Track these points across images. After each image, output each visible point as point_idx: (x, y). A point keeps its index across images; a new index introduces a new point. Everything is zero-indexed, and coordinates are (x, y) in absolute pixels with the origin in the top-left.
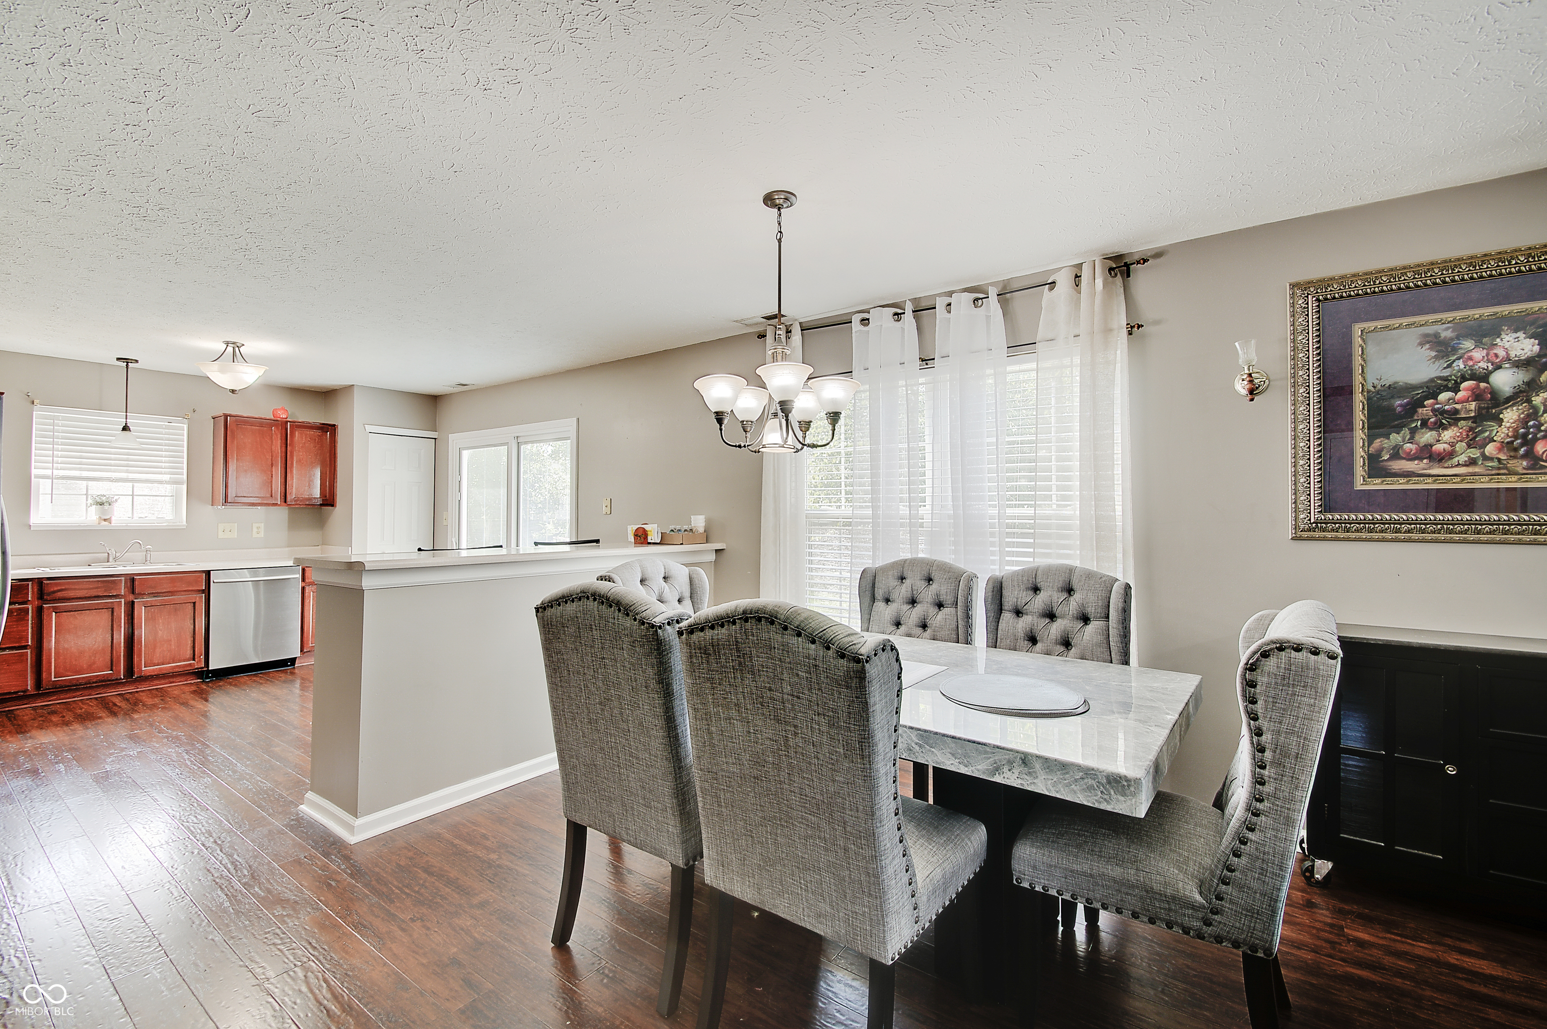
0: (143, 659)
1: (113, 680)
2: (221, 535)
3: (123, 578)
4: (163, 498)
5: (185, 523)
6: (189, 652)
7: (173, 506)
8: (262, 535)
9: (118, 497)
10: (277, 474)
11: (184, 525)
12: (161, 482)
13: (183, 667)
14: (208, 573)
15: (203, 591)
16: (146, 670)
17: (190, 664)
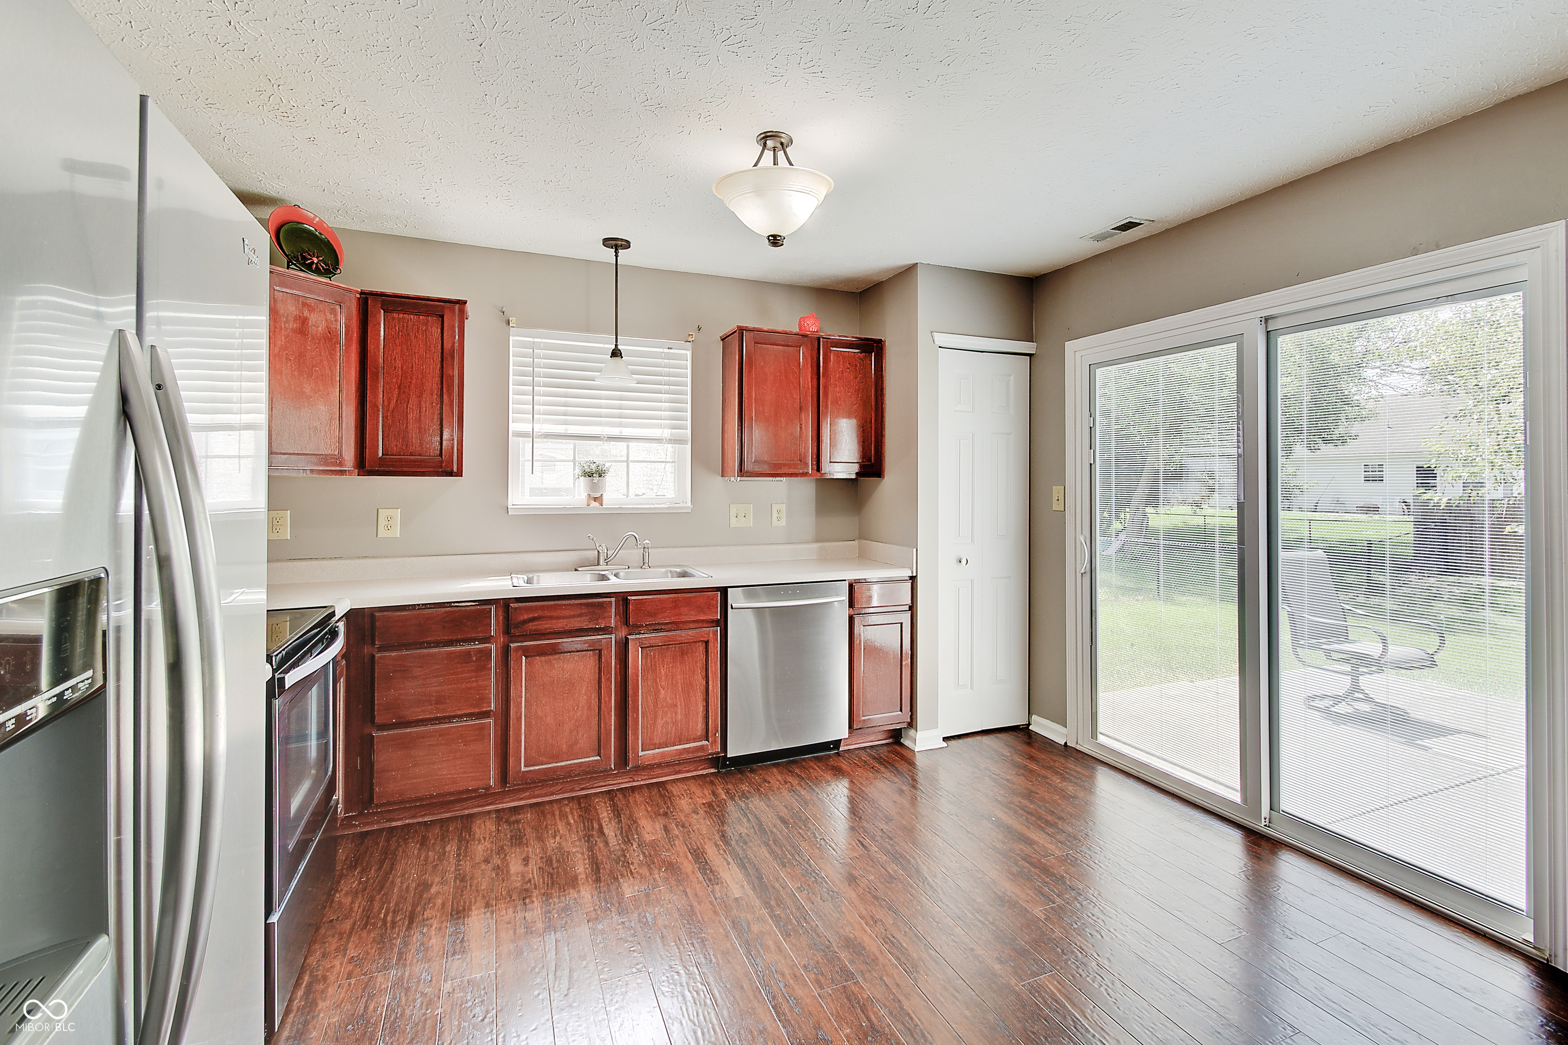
0: (640, 737)
1: (601, 772)
2: (734, 522)
3: (613, 600)
4: (663, 464)
5: (689, 504)
6: (700, 725)
7: (674, 482)
8: (783, 522)
9: (610, 464)
10: (807, 422)
11: (687, 508)
12: (658, 440)
13: (693, 752)
14: (724, 591)
15: (716, 623)
16: (646, 755)
17: (703, 746)
